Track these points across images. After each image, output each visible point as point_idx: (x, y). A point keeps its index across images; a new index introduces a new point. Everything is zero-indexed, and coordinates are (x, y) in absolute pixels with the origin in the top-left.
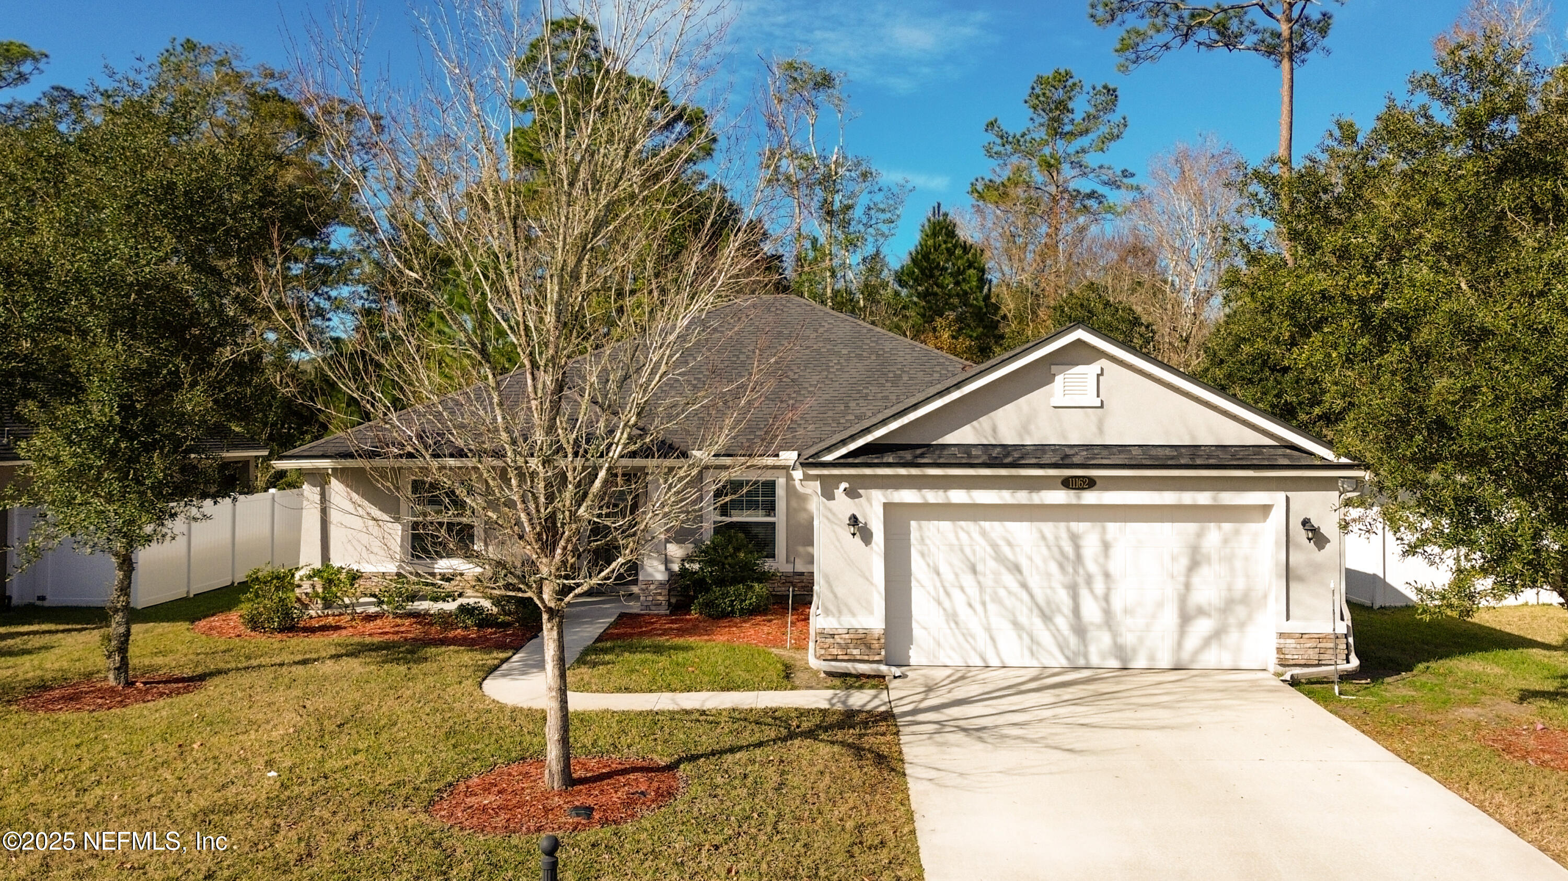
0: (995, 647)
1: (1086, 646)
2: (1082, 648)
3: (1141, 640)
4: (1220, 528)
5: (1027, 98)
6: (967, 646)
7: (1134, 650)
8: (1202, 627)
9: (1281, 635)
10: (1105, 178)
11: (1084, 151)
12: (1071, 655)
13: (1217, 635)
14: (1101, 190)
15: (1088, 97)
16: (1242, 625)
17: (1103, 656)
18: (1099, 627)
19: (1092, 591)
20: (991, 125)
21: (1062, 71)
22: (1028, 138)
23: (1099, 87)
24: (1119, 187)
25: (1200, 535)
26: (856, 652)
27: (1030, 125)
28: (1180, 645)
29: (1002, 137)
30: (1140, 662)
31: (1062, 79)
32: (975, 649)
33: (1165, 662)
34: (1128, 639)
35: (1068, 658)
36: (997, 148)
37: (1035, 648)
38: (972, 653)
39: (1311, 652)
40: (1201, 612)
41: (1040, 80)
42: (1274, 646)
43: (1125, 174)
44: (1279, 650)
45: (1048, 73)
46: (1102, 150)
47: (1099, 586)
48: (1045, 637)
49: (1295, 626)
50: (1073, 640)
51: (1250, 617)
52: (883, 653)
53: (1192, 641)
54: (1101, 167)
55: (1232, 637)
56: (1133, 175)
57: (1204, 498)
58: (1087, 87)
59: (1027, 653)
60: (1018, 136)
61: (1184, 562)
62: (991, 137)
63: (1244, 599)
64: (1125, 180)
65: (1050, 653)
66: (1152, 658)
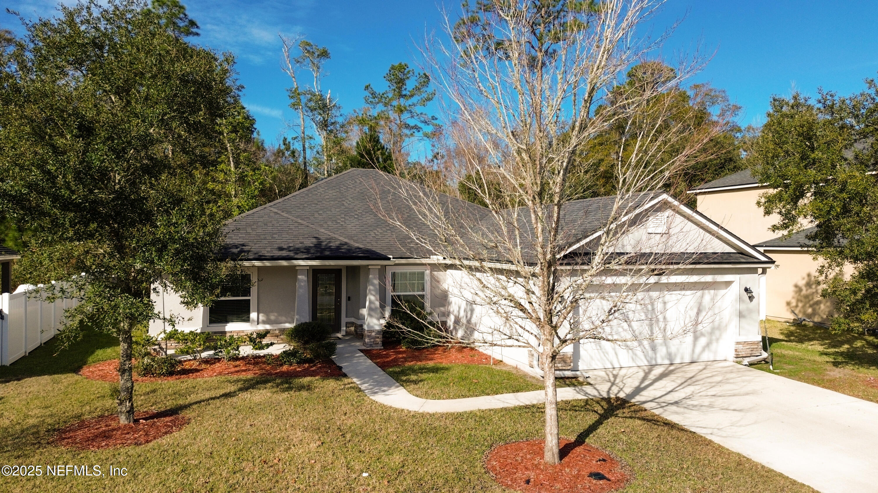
0: (617, 358)
1: (655, 354)
2: (654, 355)
3: (678, 350)
4: (709, 293)
5: (386, 76)
6: (605, 358)
7: (675, 355)
8: (703, 341)
9: (738, 343)
10: (422, 119)
11: (414, 105)
12: (649, 359)
13: (708, 345)
14: (420, 125)
15: (416, 78)
16: (717, 340)
17: (663, 359)
18: (661, 345)
19: (658, 326)
20: (367, 88)
21: (403, 64)
22: (385, 96)
23: (422, 74)
24: (428, 124)
25: (702, 296)
26: (559, 365)
27: (388, 89)
28: (693, 351)
29: (372, 94)
30: (677, 361)
31: (402, 68)
32: (608, 360)
33: (687, 360)
34: (673, 349)
35: (648, 361)
36: (371, 100)
37: (634, 357)
38: (607, 362)
39: (748, 350)
40: (702, 335)
41: (393, 68)
42: (734, 348)
43: (434, 118)
44: (736, 350)
45: (396, 64)
46: (424, 105)
47: (662, 324)
48: (639, 351)
49: (742, 339)
50: (650, 353)
51: (720, 335)
52: (572, 365)
53: (698, 349)
54: (421, 114)
55: (714, 346)
56: (436, 119)
57: (708, 278)
58: (416, 74)
59: (631, 360)
60: (381, 94)
61: (695, 310)
62: (367, 93)
63: (719, 328)
64: (433, 121)
65: (641, 360)
66: (682, 358)
